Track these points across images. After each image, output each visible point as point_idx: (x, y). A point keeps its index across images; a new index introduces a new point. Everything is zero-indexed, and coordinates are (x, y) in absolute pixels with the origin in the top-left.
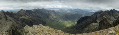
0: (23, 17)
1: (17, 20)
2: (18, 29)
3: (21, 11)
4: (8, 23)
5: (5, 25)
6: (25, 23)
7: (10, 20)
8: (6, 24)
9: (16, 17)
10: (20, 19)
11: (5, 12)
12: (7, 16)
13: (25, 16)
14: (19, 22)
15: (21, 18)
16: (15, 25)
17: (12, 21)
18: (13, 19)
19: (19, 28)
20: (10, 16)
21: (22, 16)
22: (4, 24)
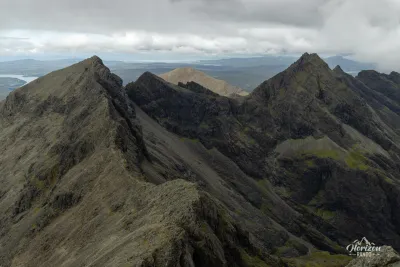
0: (320, 146)
1: (246, 164)
2: (252, 250)
3: (302, 76)
4: (153, 193)
5: (120, 218)
6: (331, 207)
7: (181, 171)
8: (139, 205)
9: (243, 140)
10: (285, 163)
11: (117, 81)
12: (148, 126)
13: (342, 140)
14: (265, 185)
15: (289, 147)
16: (229, 217)
17: (199, 178)
18: (208, 160)
19: (259, 245)
20: (175, 130)
21: (302, 132)
22: (117, 208)
